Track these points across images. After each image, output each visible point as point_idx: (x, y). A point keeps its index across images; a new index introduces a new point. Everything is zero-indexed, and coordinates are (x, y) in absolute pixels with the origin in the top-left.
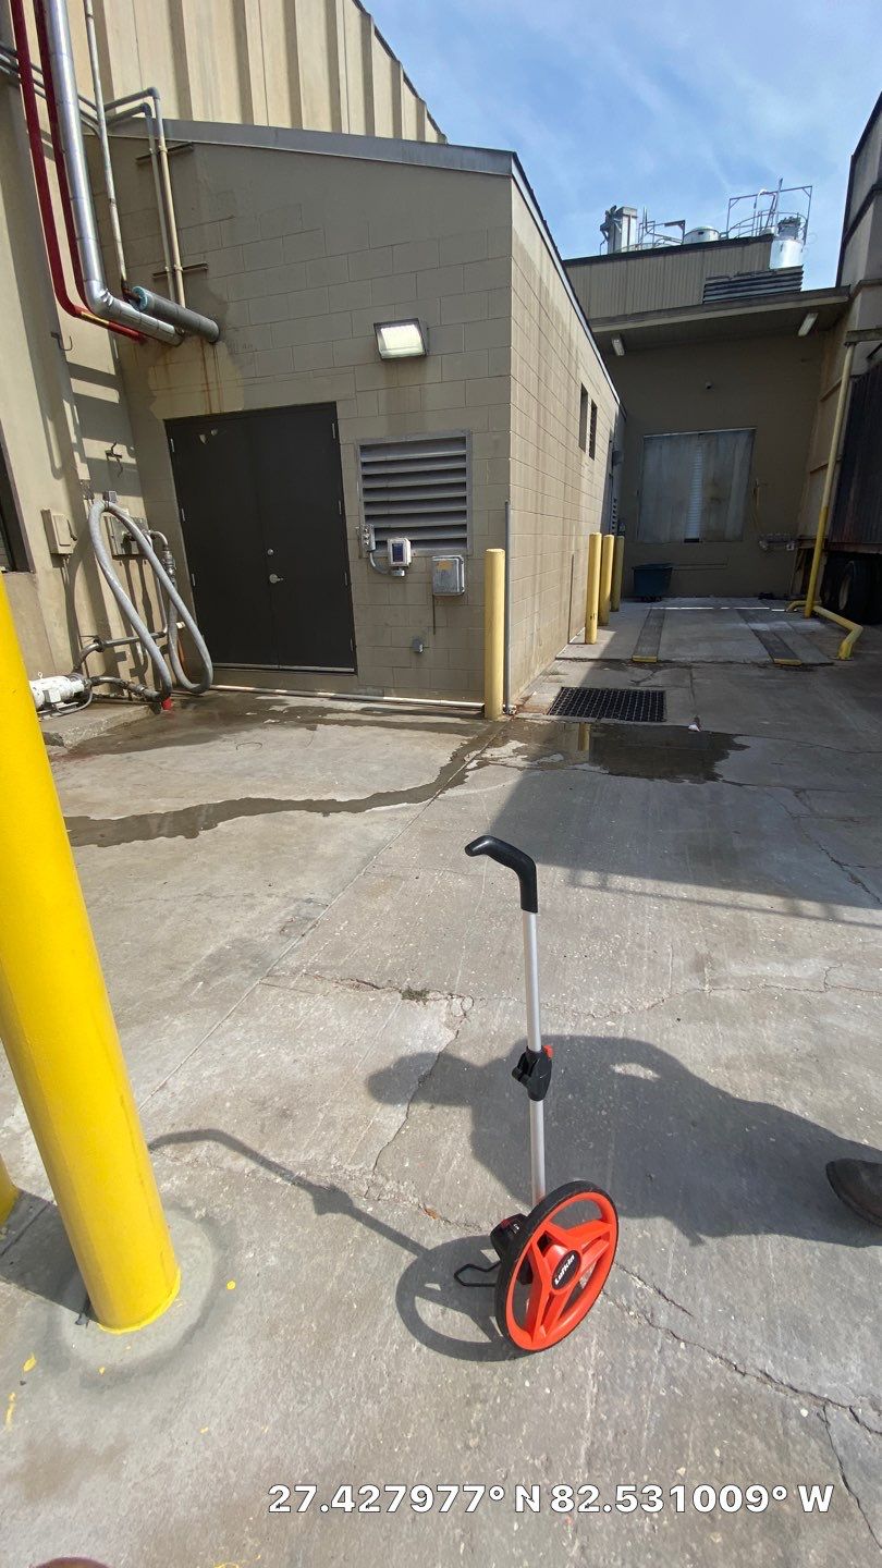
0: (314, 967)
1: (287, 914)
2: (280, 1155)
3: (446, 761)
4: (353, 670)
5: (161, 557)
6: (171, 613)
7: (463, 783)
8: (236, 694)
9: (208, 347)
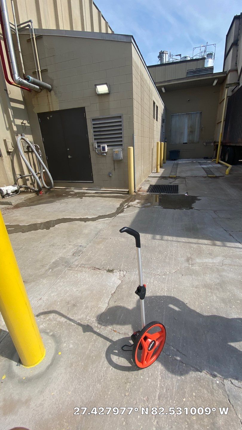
0: (82, 264)
1: (75, 250)
2: (73, 317)
3: (119, 206)
4: (92, 182)
5: (38, 152)
6: (41, 167)
7: (123, 212)
8: (60, 189)
9: (49, 92)
